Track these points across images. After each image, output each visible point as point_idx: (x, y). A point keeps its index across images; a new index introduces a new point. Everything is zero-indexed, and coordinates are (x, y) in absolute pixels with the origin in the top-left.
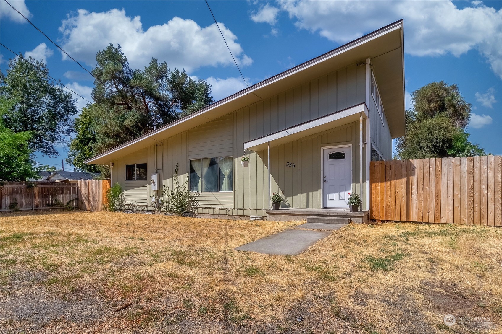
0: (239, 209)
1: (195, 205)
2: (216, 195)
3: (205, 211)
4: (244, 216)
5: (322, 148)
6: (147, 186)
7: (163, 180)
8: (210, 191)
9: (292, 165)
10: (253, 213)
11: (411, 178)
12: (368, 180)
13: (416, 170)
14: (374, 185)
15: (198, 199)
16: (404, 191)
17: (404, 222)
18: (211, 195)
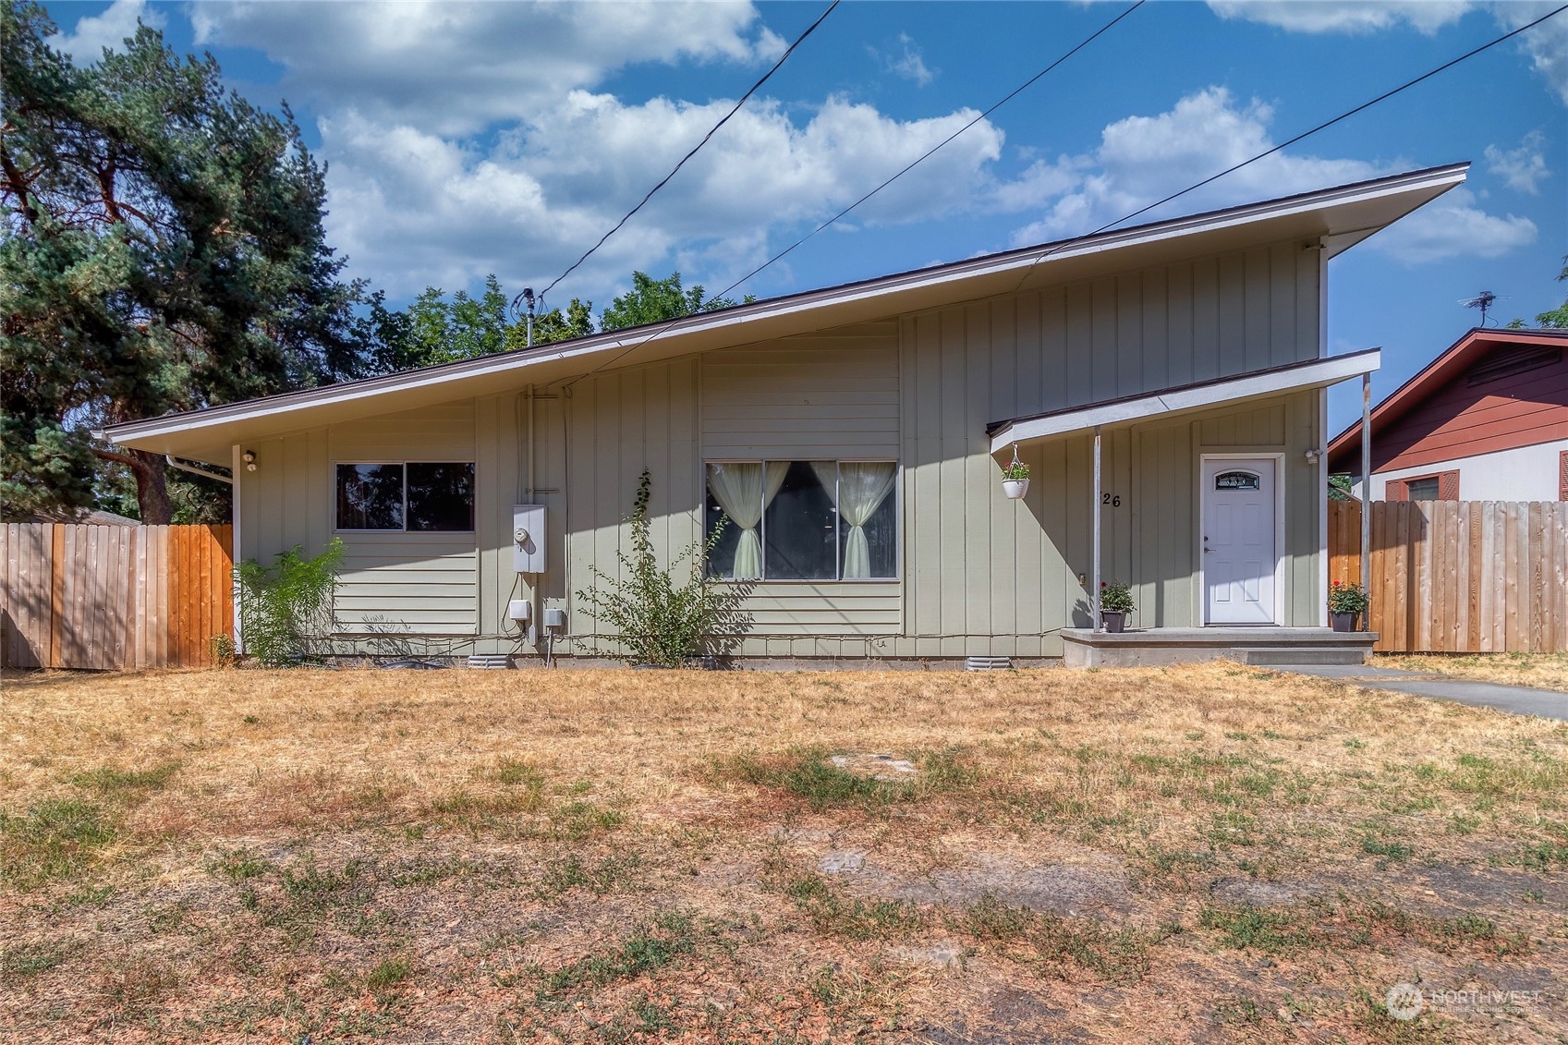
0: (921, 636)
1: (731, 629)
2: (825, 590)
3: (777, 648)
4: (940, 658)
5: (1204, 456)
6: (476, 554)
7: (569, 531)
8: (802, 577)
9: (1110, 500)
10: (975, 647)
11: (1417, 545)
12: (1324, 548)
13: (1429, 527)
14: (1334, 560)
15: (744, 605)
16: (1402, 576)
17: (1403, 653)
18: (807, 590)
